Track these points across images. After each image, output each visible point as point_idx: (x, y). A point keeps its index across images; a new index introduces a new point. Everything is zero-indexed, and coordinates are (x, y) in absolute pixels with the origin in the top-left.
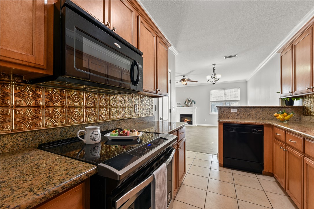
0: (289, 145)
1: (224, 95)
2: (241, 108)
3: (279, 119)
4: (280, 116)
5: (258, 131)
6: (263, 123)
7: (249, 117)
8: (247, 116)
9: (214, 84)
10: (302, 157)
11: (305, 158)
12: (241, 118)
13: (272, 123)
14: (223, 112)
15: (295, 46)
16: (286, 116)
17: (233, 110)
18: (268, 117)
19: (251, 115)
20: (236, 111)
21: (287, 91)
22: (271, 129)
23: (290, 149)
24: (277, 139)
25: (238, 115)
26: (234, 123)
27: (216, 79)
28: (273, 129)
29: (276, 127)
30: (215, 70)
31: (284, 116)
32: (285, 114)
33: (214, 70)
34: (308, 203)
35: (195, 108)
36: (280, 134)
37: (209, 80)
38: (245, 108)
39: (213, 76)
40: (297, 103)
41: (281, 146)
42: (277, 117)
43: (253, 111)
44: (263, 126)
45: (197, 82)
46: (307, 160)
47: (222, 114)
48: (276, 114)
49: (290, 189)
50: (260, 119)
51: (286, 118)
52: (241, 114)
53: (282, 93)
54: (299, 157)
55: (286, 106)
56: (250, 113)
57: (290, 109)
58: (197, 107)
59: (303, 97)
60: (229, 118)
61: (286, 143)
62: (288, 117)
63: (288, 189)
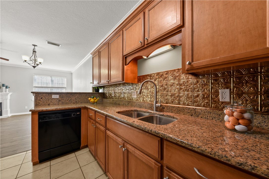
0: (97, 122)
1: (50, 82)
2: (63, 94)
3: (91, 102)
4: (92, 100)
5: (76, 114)
6: (81, 106)
7: (70, 102)
8: (68, 101)
9: (34, 67)
10: (105, 130)
11: (107, 131)
12: (63, 103)
13: (87, 106)
14: (42, 98)
15: (100, 52)
16: (96, 99)
17: (54, 96)
18: (85, 100)
19: (72, 100)
20: (58, 97)
21: (96, 83)
22: (86, 110)
23: (98, 125)
24: (90, 118)
25: (60, 101)
26: (52, 111)
27: (37, 63)
28: (87, 110)
29: (90, 109)
30: (36, 52)
31: (95, 100)
32: (95, 98)
33: (34, 52)
34: (108, 164)
35: (8, 94)
36: (92, 114)
37: (25, 61)
38: (67, 94)
39: (33, 58)
40: (101, 91)
41: (93, 123)
42: (90, 101)
43: (74, 96)
44: (81, 109)
45: (8, 60)
46: (108, 132)
47: (40, 101)
48: (89, 99)
49: (98, 156)
50: (79, 103)
51: (96, 101)
52: (63, 100)
53: (93, 84)
54: (103, 131)
55: (95, 93)
56: (71, 98)
57: (97, 94)
58: (11, 93)
59: (103, 87)
60: (49, 104)
61: (95, 120)
62: (97, 100)
63: (97, 156)
